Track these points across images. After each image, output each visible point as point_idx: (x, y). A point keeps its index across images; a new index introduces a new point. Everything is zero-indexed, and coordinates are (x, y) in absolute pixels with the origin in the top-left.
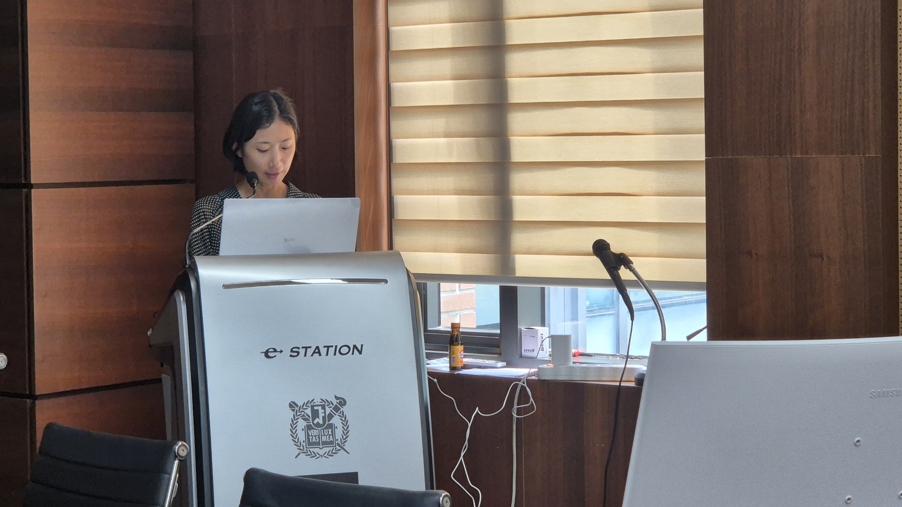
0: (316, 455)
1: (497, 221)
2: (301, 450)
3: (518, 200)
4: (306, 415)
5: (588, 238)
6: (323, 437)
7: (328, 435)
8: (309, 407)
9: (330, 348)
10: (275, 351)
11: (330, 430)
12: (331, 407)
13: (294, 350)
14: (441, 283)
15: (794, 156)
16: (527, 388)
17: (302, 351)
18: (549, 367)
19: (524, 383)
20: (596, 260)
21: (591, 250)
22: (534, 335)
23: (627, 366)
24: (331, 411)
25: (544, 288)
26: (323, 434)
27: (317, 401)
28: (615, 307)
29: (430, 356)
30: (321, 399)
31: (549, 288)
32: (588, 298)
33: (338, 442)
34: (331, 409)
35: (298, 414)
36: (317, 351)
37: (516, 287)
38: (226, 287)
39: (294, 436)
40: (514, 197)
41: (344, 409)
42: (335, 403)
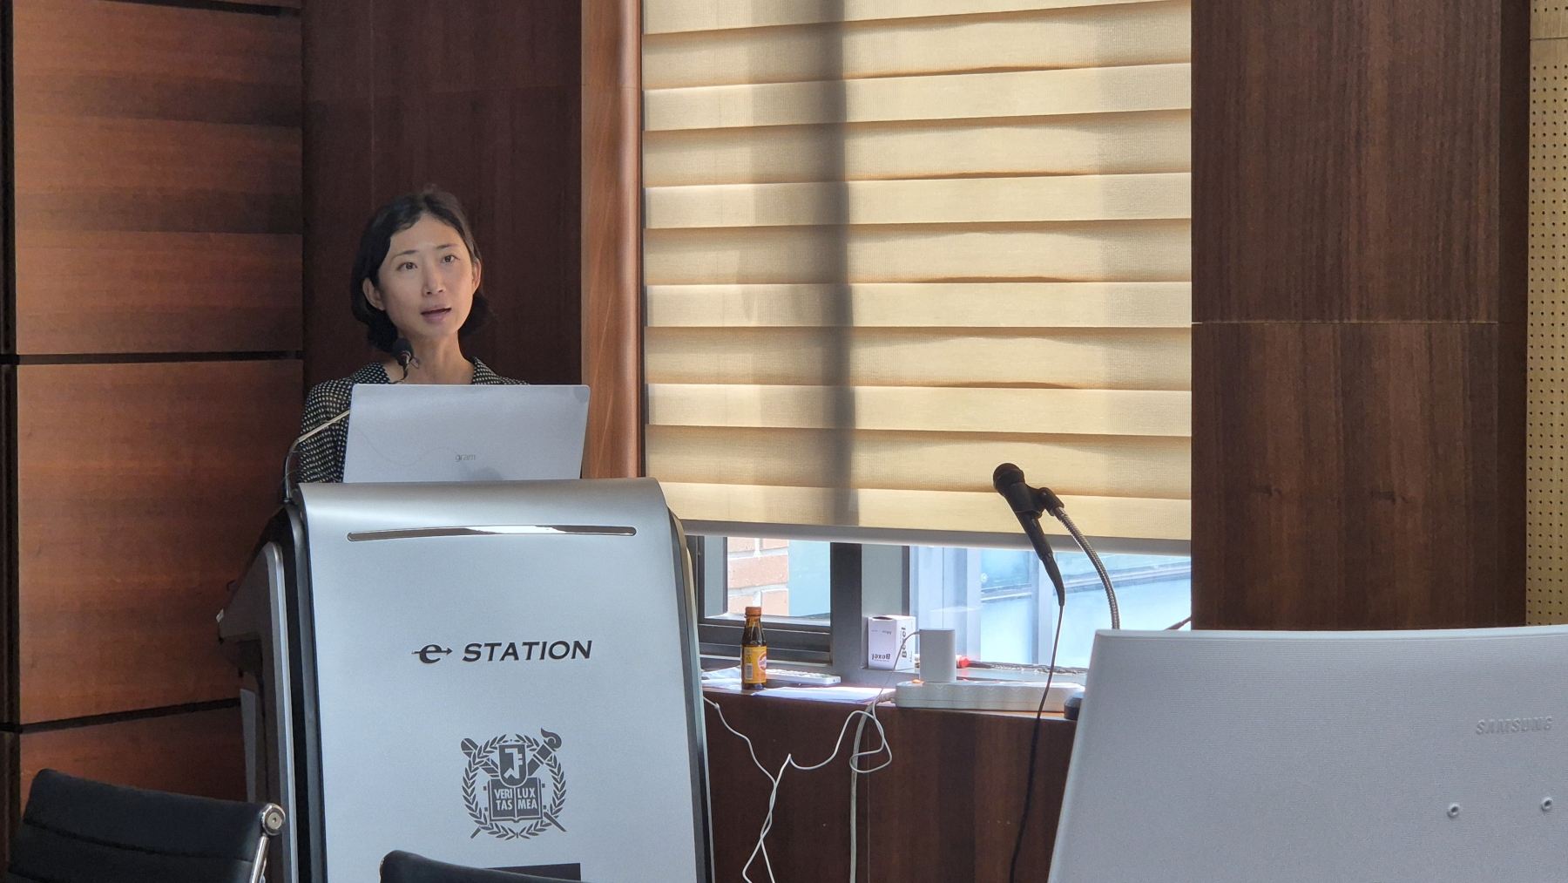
0: (508, 834)
1: (828, 430)
2: (482, 823)
3: (865, 395)
4: (490, 763)
5: (985, 461)
6: (519, 801)
7: (528, 798)
8: (496, 748)
9: (534, 647)
10: (438, 650)
11: (532, 790)
12: (534, 750)
13: (471, 649)
14: (729, 538)
15: (1346, 321)
16: (877, 722)
17: (485, 651)
18: (915, 685)
19: (871, 713)
20: (999, 500)
21: (991, 481)
22: (890, 630)
23: (1052, 685)
24: (534, 756)
25: (908, 547)
26: (519, 796)
27: (511, 739)
28: (1030, 586)
29: (707, 665)
30: (518, 736)
31: (917, 548)
32: (984, 570)
33: (546, 811)
34: (535, 753)
35: (477, 760)
36: (511, 651)
37: (860, 545)
38: (354, 537)
39: (470, 799)
40: (857, 388)
41: (557, 753)
42: (541, 743)
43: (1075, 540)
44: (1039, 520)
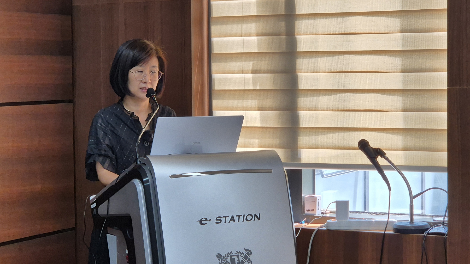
3: (303, 115)
4: (227, 262)
8: (229, 257)
9: (240, 217)
10: (206, 219)
12: (242, 256)
13: (218, 219)
17: (223, 219)
18: (335, 221)
24: (243, 259)
25: (315, 170)
27: (234, 253)
30: (236, 251)
34: (243, 257)
35: (223, 262)
36: (232, 219)
40: (300, 112)
41: (251, 257)
42: (245, 254)
43: (392, 167)
44: (377, 159)
